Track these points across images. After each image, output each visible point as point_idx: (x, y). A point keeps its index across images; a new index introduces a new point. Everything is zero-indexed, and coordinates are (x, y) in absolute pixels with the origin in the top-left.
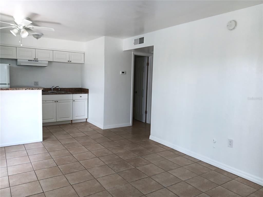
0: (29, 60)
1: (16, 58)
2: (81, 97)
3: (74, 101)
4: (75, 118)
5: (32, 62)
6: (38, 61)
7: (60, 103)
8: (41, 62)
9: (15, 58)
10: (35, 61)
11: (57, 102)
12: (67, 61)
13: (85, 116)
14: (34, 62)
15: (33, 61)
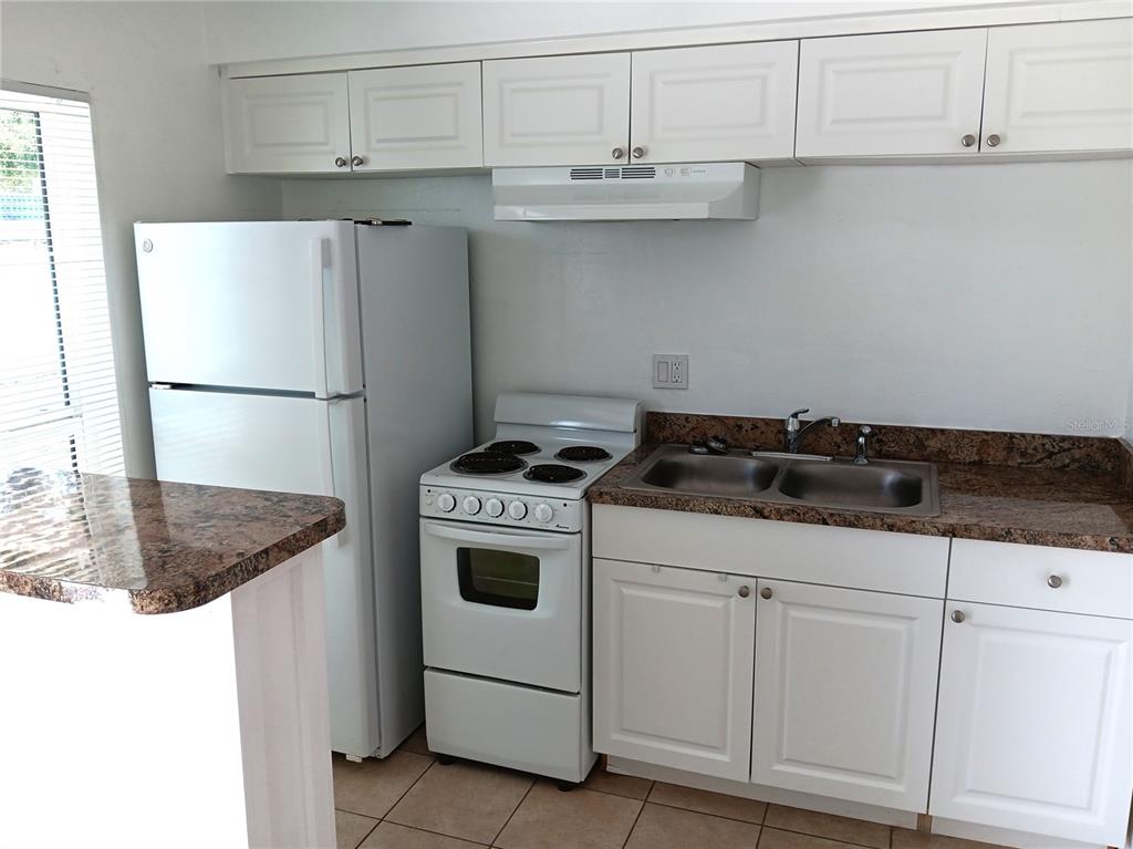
0: (578, 173)
1: (481, 165)
2: (1056, 582)
3: (959, 618)
4: (961, 799)
5: (605, 181)
6: (648, 172)
7: (794, 613)
8: (677, 177)
9: (476, 163)
10: (629, 173)
11: (767, 594)
12: (952, 147)
13: (1088, 808)
14: (619, 181)
15: (612, 174)
